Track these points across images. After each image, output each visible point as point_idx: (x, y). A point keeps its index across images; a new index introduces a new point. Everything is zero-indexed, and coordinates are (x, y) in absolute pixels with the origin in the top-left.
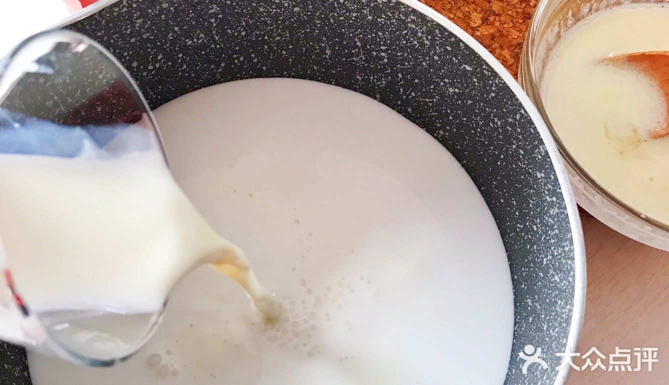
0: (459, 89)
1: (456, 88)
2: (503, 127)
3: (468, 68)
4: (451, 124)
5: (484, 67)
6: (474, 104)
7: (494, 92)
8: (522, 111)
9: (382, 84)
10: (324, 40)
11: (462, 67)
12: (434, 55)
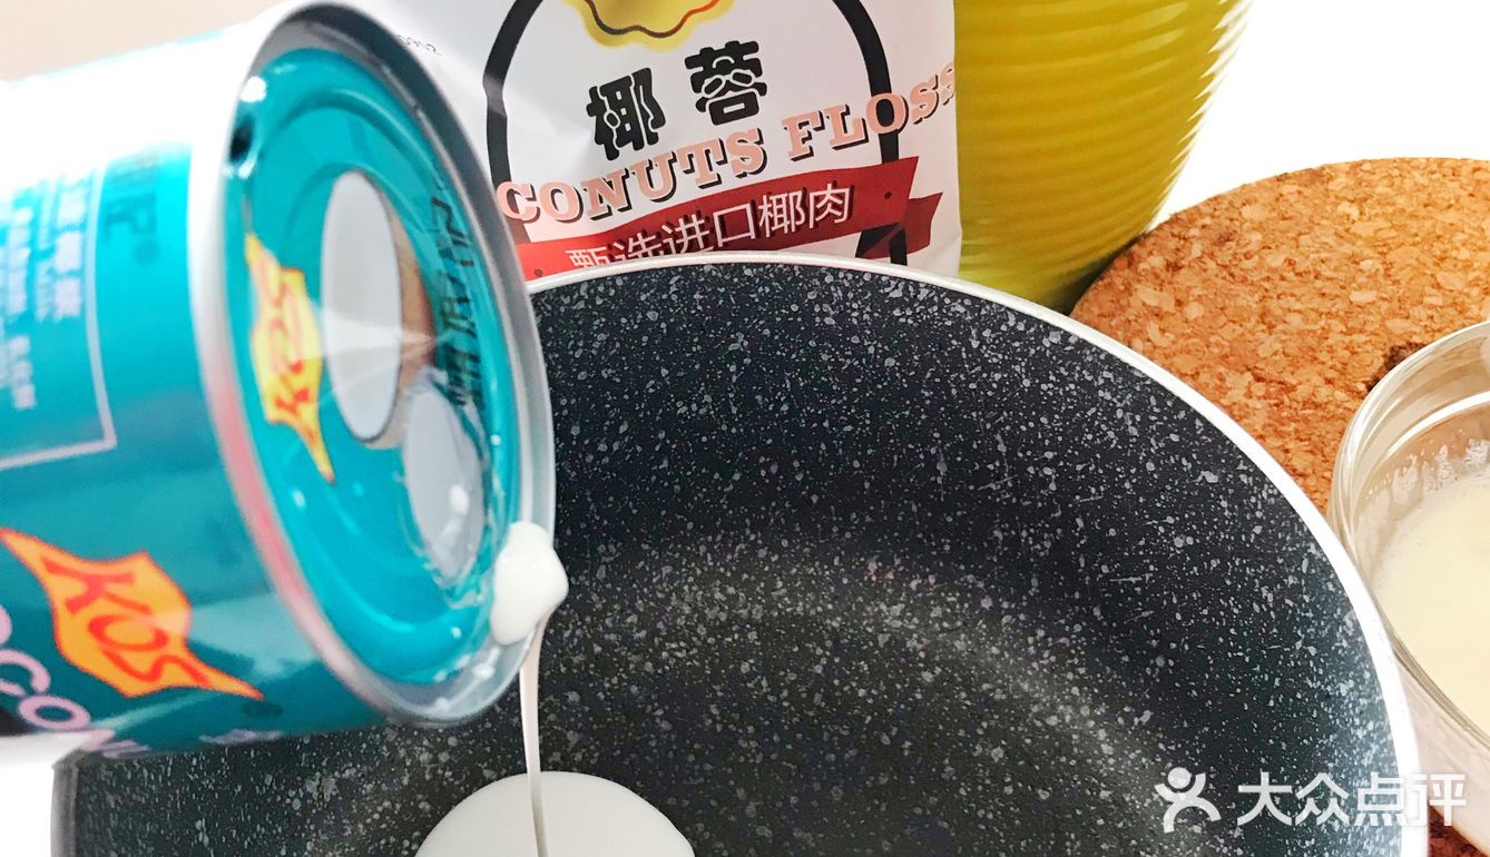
0: (1195, 536)
1: (1188, 534)
2: (1278, 602)
3: (1212, 478)
4: (1177, 632)
5: (1241, 467)
6: (1222, 566)
7: (1260, 522)
8: (1313, 550)
9: (1044, 548)
10: (937, 439)
11: (1200, 478)
12: (1146, 460)
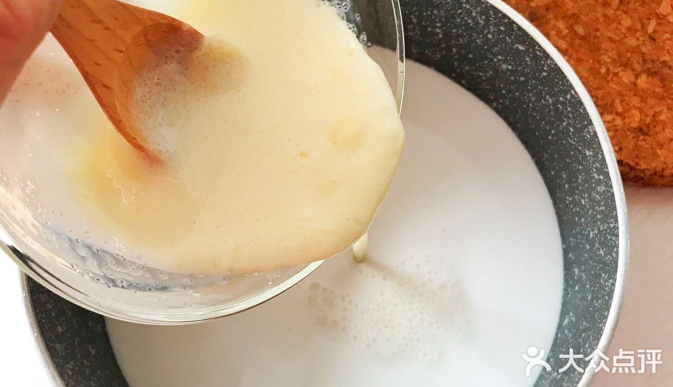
0: (512, 65)
1: (509, 65)
2: (554, 104)
3: (521, 48)
4: (504, 97)
5: (537, 48)
6: (526, 81)
7: (546, 71)
8: (573, 92)
11: (515, 46)
12: (488, 33)
